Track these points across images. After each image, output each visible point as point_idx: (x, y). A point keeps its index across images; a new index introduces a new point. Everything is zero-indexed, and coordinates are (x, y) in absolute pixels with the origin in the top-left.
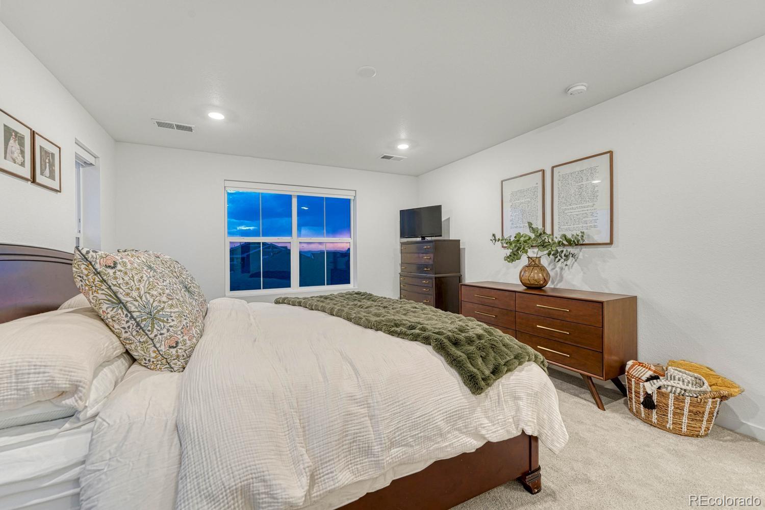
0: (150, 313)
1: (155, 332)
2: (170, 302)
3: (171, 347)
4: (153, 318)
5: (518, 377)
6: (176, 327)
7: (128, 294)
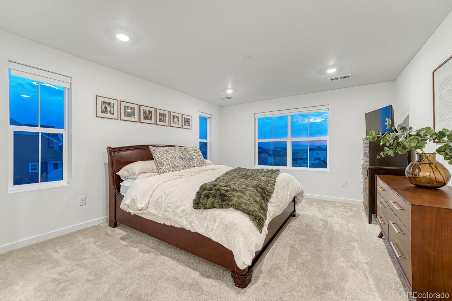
0: (160, 163)
1: (160, 168)
2: (166, 160)
3: (163, 172)
4: (160, 164)
5: (220, 213)
6: (165, 167)
7: (156, 157)
